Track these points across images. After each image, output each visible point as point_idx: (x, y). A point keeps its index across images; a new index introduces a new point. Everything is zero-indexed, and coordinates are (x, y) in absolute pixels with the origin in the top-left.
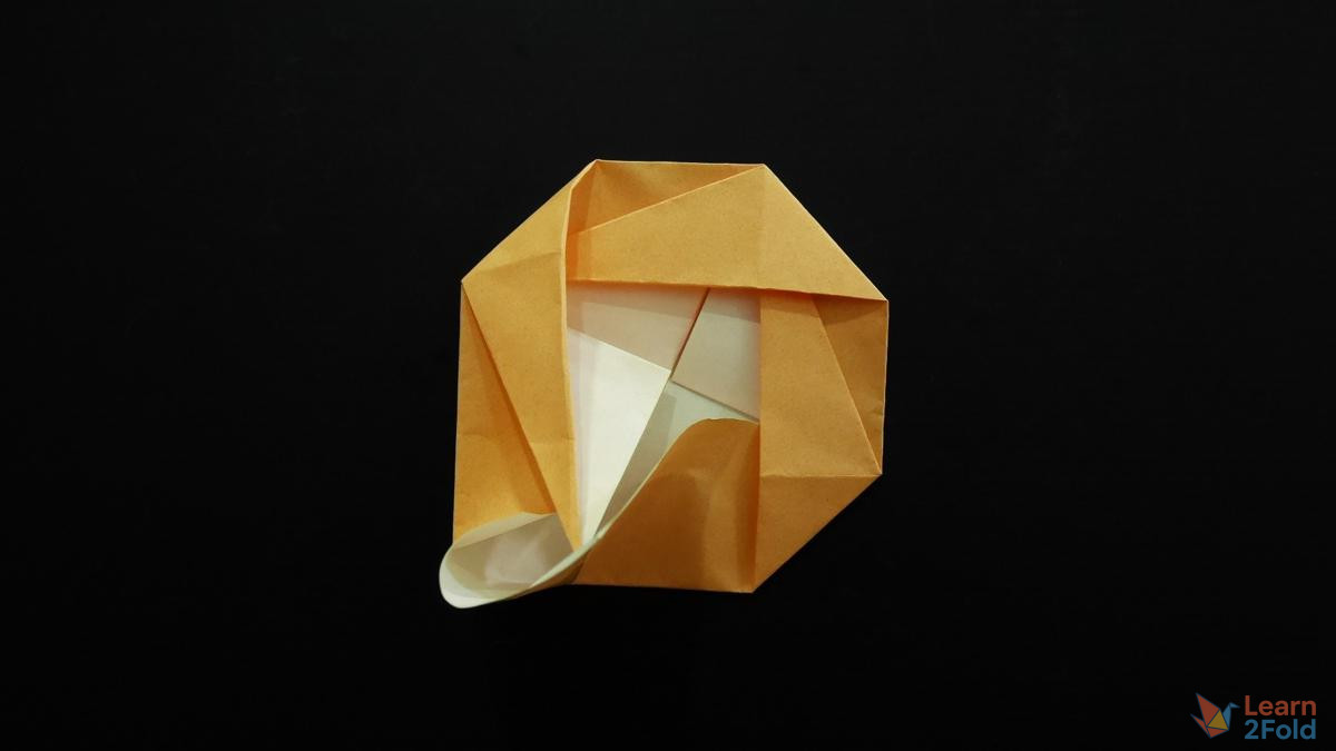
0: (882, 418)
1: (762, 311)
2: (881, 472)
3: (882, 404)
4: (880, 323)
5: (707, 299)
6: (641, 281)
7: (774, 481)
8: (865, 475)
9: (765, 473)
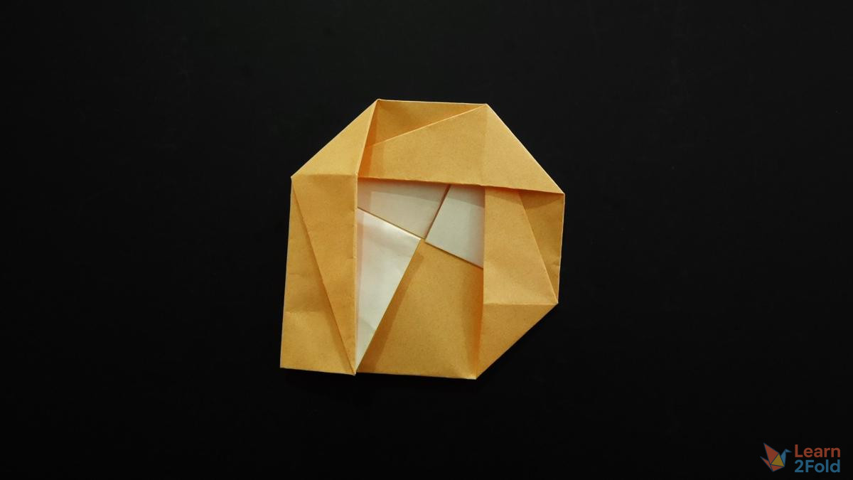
0: (559, 267)
1: (486, 196)
2: (558, 302)
3: (559, 258)
4: (559, 208)
5: (449, 192)
6: (407, 179)
7: (492, 307)
8: (548, 304)
9: (486, 302)
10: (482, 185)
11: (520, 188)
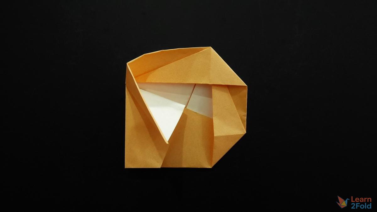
0: (246, 117)
1: (213, 90)
2: (246, 132)
3: (246, 114)
4: (246, 91)
5: (195, 87)
6: (176, 82)
7: (218, 137)
8: (242, 133)
9: (215, 135)
10: (210, 84)
11: (227, 84)
